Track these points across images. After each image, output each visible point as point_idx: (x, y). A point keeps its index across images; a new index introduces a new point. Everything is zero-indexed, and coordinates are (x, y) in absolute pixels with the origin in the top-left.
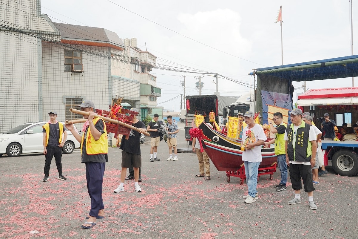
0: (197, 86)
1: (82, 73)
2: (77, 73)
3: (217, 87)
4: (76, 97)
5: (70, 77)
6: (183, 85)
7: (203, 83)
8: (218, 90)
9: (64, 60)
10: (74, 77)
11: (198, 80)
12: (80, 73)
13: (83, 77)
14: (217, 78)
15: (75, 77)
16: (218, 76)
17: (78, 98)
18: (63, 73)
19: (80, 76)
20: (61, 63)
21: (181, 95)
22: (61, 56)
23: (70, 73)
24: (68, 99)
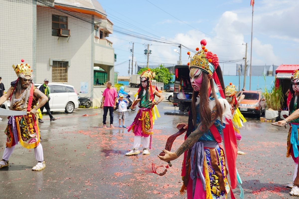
0: (146, 54)
1: (68, 38)
2: (63, 38)
3: (180, 57)
4: (62, 61)
5: (57, 41)
6: (131, 51)
7: (150, 51)
8: (181, 59)
9: (51, 24)
10: (60, 41)
11: (147, 47)
12: (66, 38)
13: (69, 42)
14: (181, 48)
15: (62, 41)
16: (182, 47)
17: (63, 62)
18: (51, 37)
19: (66, 40)
20: (49, 27)
21: (129, 60)
22: (49, 20)
23: (57, 37)
24: (54, 62)
